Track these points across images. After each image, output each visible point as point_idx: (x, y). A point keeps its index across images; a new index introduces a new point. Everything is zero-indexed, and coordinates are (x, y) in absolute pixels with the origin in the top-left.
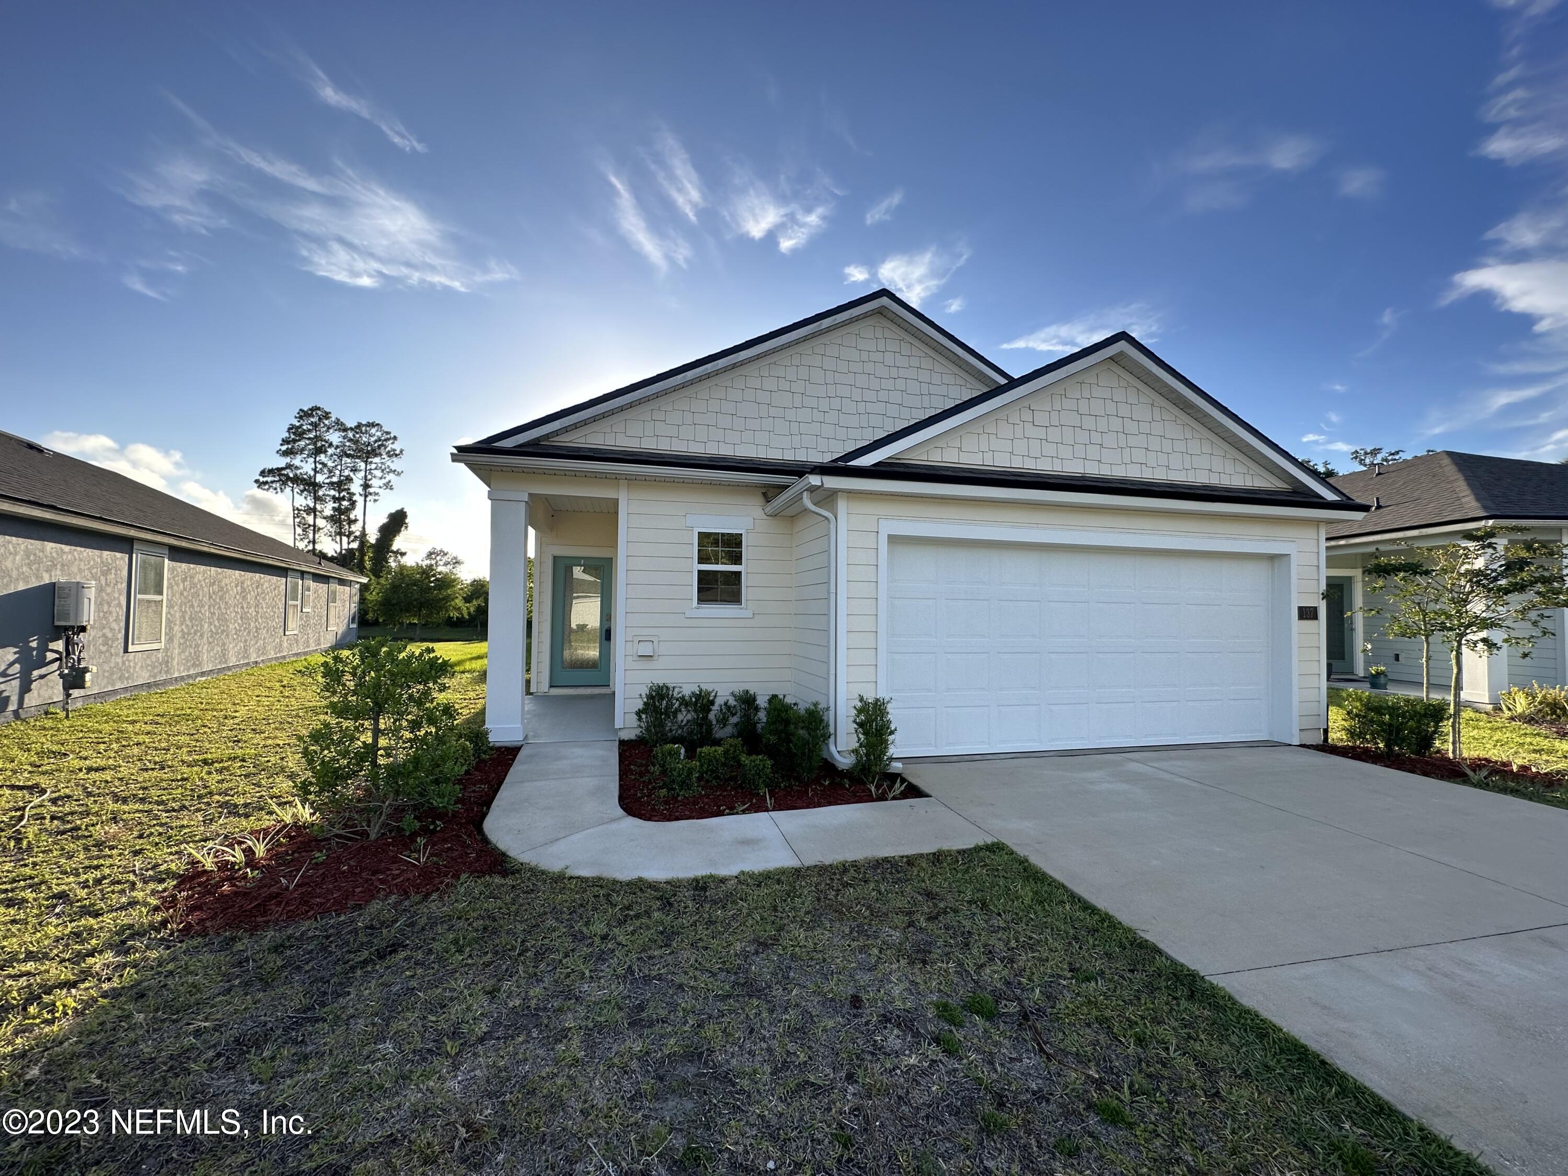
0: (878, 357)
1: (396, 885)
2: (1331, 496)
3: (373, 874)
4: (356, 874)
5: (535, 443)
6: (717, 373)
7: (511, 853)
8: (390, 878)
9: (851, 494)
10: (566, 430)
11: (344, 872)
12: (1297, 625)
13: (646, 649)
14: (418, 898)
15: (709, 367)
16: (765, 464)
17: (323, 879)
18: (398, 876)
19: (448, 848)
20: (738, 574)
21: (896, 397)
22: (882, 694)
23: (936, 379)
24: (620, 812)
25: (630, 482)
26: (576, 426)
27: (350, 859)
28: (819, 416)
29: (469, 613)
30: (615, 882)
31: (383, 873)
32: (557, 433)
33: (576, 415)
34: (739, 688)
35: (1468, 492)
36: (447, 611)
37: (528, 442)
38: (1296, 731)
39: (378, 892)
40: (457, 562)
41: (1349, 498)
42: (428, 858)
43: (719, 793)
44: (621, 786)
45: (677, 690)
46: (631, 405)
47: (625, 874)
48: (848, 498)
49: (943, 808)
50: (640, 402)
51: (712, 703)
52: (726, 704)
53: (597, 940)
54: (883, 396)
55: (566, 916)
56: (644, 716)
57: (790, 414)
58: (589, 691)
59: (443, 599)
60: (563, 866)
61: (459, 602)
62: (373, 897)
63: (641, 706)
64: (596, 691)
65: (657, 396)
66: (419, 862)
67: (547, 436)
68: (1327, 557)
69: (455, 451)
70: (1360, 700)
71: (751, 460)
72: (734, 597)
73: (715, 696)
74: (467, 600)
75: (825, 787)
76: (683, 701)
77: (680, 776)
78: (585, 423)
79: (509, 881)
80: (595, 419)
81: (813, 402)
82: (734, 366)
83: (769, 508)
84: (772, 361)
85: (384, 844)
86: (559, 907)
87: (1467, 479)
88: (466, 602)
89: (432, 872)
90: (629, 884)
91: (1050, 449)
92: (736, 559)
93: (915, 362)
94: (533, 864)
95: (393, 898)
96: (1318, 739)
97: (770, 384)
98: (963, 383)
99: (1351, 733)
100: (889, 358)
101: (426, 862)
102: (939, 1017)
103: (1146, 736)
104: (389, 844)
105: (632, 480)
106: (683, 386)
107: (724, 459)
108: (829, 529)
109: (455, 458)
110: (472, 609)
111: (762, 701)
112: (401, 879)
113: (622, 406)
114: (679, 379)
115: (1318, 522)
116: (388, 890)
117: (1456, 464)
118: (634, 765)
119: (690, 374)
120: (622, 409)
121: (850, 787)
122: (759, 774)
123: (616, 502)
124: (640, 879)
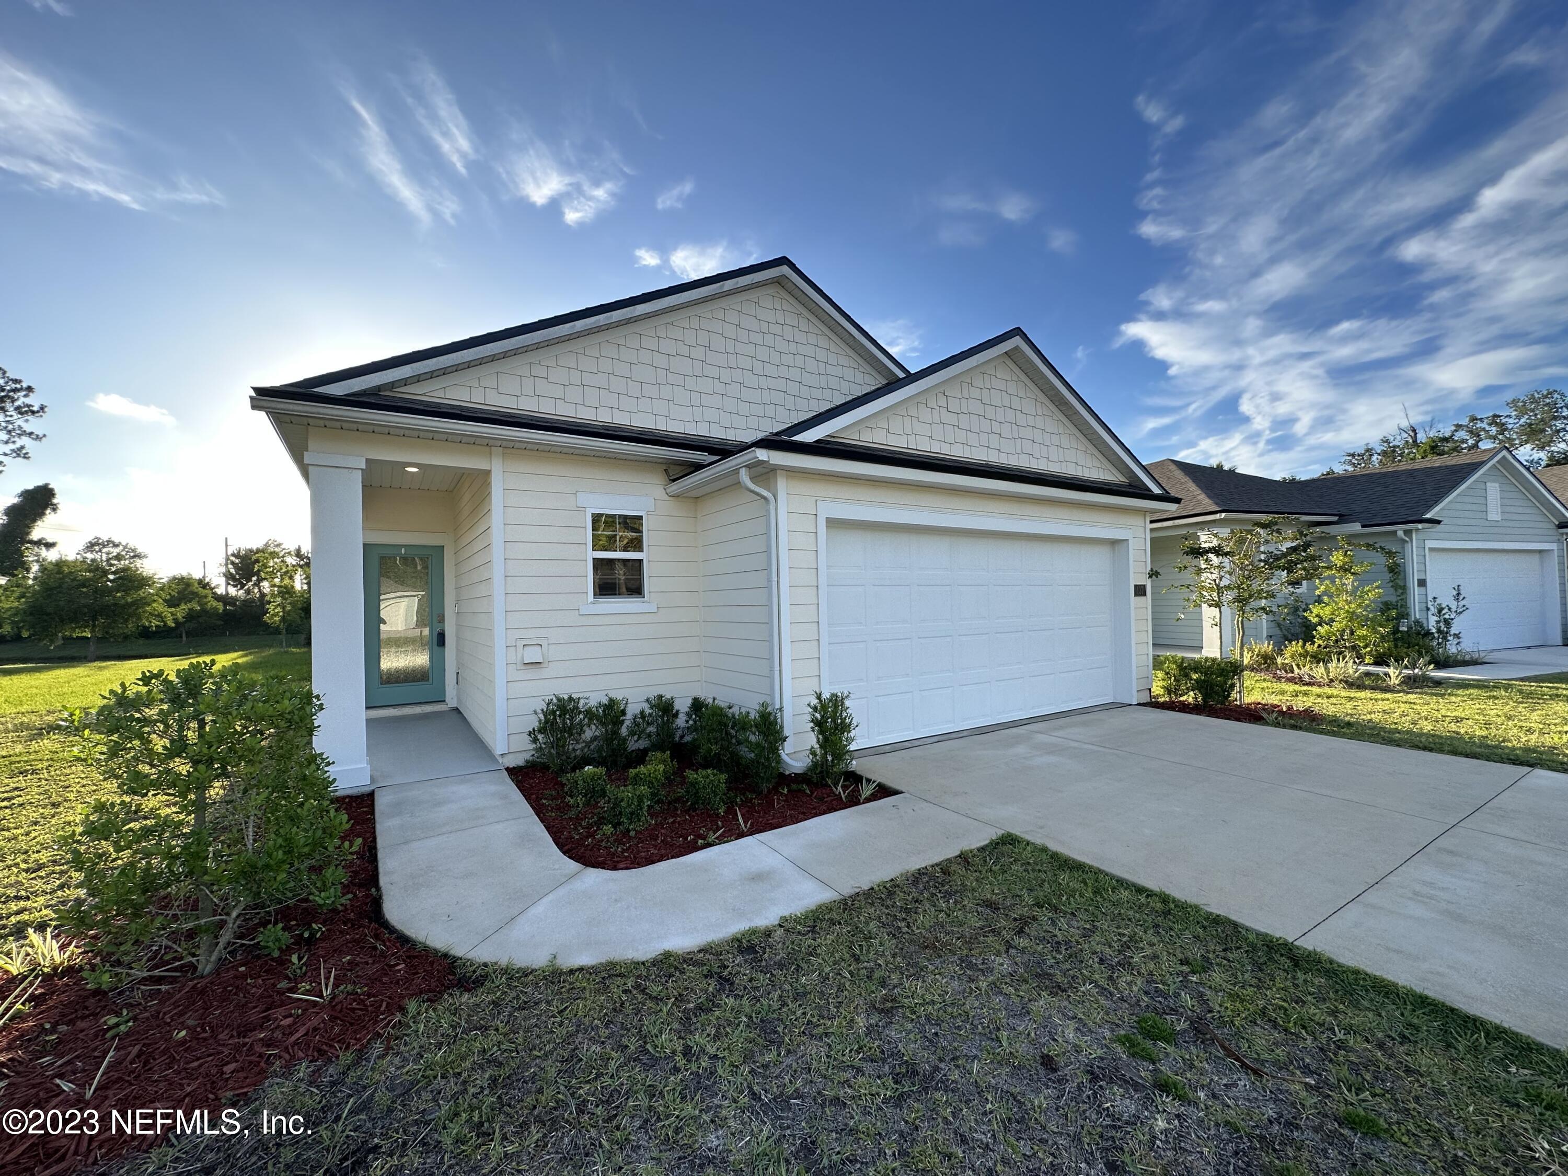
0: (777, 329)
1: (295, 1043)
2: (1156, 490)
3: (242, 1034)
4: (205, 1039)
5: (376, 391)
6: (609, 327)
7: (459, 951)
8: (278, 1034)
9: (791, 472)
10: (418, 379)
11: (183, 1042)
12: (1135, 601)
13: (532, 655)
14: (346, 1058)
15: (601, 319)
16: (667, 437)
17: (146, 1063)
18: (292, 1029)
19: (349, 963)
20: (640, 561)
21: (795, 374)
22: (838, 690)
23: (832, 359)
24: (572, 866)
25: (508, 451)
26: (432, 375)
27: (181, 1014)
28: (720, 388)
29: (176, 620)
30: (637, 964)
31: (261, 1028)
32: (405, 382)
33: (434, 360)
34: (653, 693)
35: (1199, 492)
36: (140, 619)
37: (365, 391)
38: (1135, 693)
39: (268, 1062)
40: (138, 556)
41: (1167, 492)
42: (336, 986)
43: (671, 820)
44: (548, 828)
45: (582, 702)
46: (505, 355)
47: (646, 951)
48: (788, 477)
49: (926, 804)
50: (516, 352)
51: (623, 713)
52: (642, 712)
53: (680, 1061)
54: (784, 371)
55: (604, 1032)
56: (540, 737)
57: (691, 383)
58: (418, 710)
59: (133, 604)
60: (550, 957)
61: (159, 607)
62: (263, 1074)
63: (536, 725)
64: (428, 709)
65: (538, 346)
66: (321, 996)
67: (392, 385)
68: (1151, 539)
69: (253, 394)
70: (1175, 662)
71: (649, 432)
72: (636, 590)
73: (626, 704)
74: (172, 603)
75: (786, 795)
76: (589, 713)
77: (629, 806)
78: (444, 372)
79: (483, 997)
80: (457, 368)
81: (714, 372)
82: (628, 321)
83: (675, 487)
84: (669, 321)
85: (236, 977)
86: (587, 1021)
87: (1194, 481)
88: (169, 606)
89: (353, 1010)
90: (655, 962)
91: (961, 436)
92: (636, 544)
93: (812, 339)
94: (504, 962)
95: (303, 1070)
96: (1145, 698)
97: (668, 346)
98: (856, 366)
99: (1169, 691)
100: (788, 332)
101: (334, 996)
102: (1133, 1056)
103: (1033, 708)
104: (244, 976)
105: (510, 449)
106: (569, 338)
107: (619, 428)
108: (768, 511)
109: (256, 403)
110: (180, 616)
111: (682, 705)
112: (302, 1031)
113: (494, 355)
114: (565, 329)
115: (1143, 512)
116: (287, 1057)
117: (1181, 469)
118: (545, 799)
119: (580, 325)
120: (493, 358)
121: (812, 793)
122: (714, 792)
123: (488, 473)
124: (667, 955)
